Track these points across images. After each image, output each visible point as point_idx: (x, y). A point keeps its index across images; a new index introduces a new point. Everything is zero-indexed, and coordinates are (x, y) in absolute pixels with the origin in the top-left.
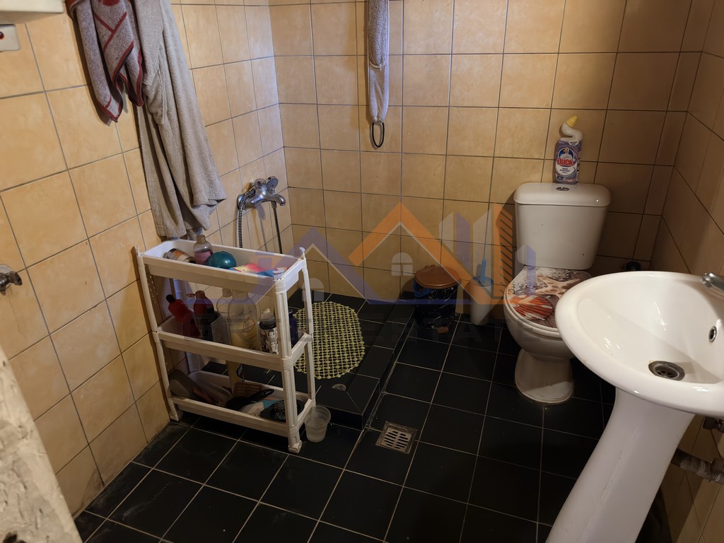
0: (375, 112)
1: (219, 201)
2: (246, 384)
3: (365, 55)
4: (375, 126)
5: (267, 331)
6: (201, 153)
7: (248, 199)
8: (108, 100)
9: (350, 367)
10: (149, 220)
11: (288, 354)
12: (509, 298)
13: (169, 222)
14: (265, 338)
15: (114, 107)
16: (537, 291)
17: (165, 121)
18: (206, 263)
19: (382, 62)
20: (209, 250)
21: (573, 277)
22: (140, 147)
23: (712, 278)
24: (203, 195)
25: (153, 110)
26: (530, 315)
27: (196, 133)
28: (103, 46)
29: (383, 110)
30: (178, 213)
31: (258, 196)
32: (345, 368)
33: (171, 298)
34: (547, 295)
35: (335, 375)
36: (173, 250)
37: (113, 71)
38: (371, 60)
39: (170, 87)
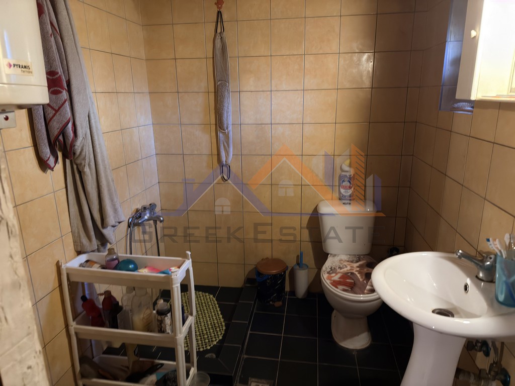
0: (224, 159)
1: (119, 223)
2: (141, 361)
3: (216, 124)
4: (224, 168)
5: (163, 317)
6: (109, 190)
7: (136, 220)
8: (48, 156)
9: (216, 340)
10: (70, 240)
11: (180, 333)
12: (325, 276)
13: (85, 241)
14: (161, 322)
15: (51, 161)
16: (342, 271)
17: (87, 169)
18: (115, 268)
19: (227, 128)
20: (117, 259)
21: (361, 259)
22: (66, 187)
23: (461, 254)
24: (111, 219)
25: (78, 162)
26: (341, 287)
27: (106, 176)
28: (47, 122)
29: (229, 157)
30: (92, 233)
31: (143, 217)
32: (212, 341)
33: (84, 298)
34: (348, 273)
35: (206, 347)
36: (87, 261)
37: (54, 137)
38: (220, 127)
39: (91, 146)
